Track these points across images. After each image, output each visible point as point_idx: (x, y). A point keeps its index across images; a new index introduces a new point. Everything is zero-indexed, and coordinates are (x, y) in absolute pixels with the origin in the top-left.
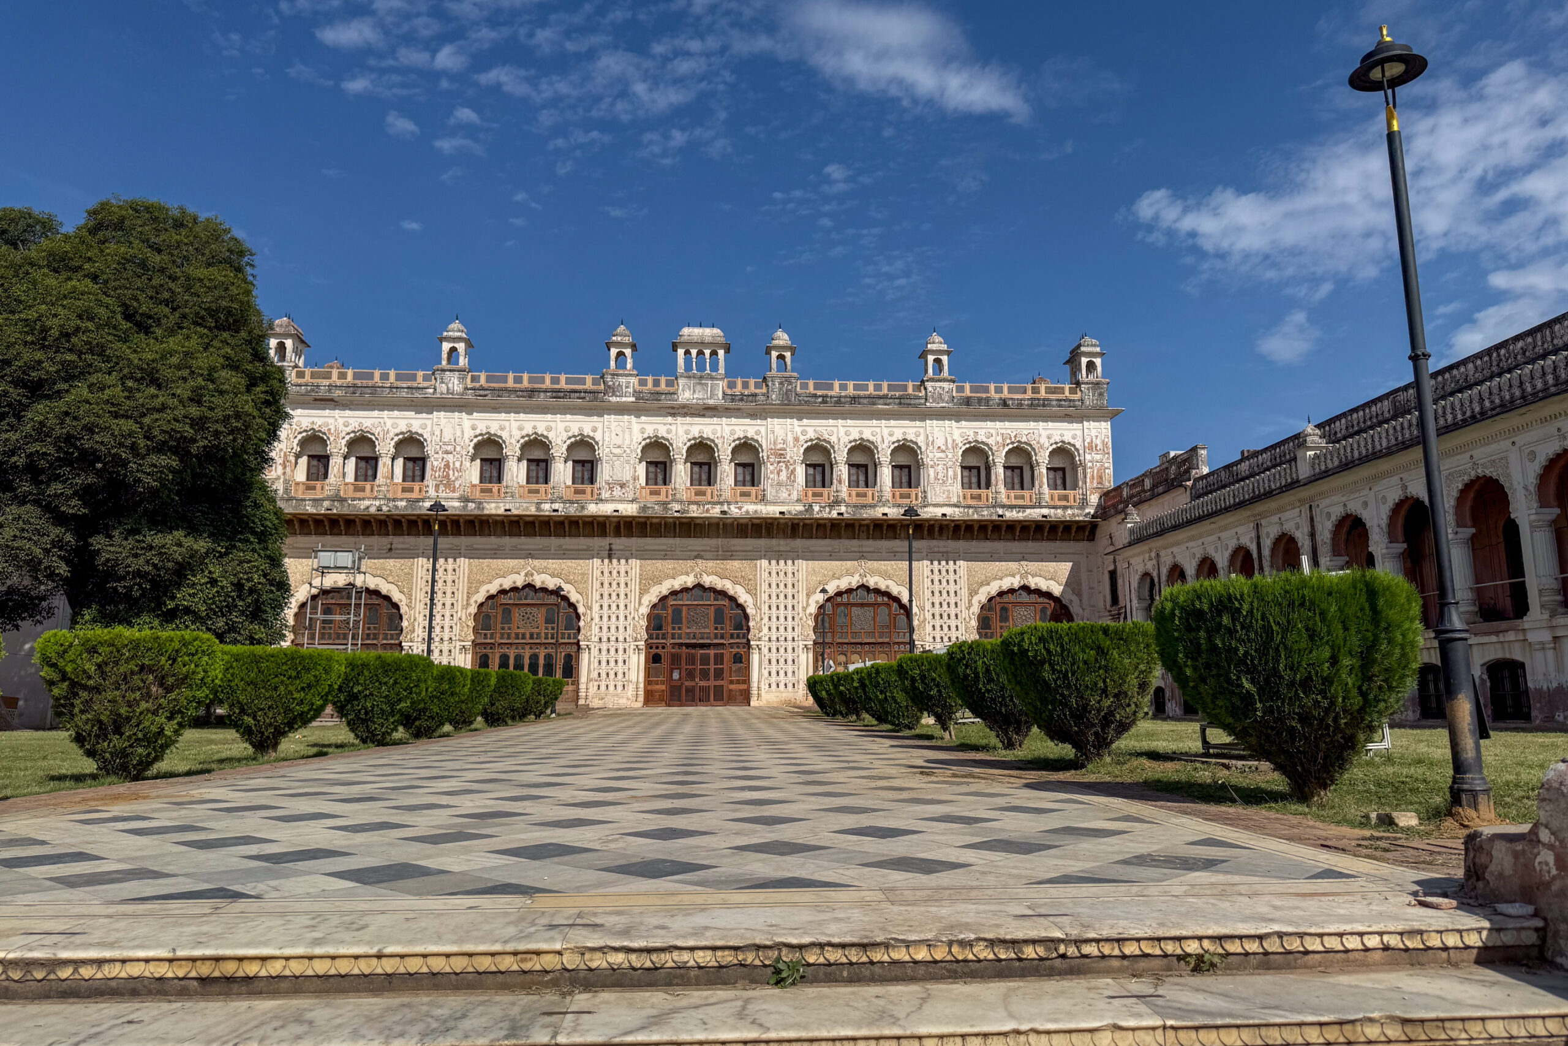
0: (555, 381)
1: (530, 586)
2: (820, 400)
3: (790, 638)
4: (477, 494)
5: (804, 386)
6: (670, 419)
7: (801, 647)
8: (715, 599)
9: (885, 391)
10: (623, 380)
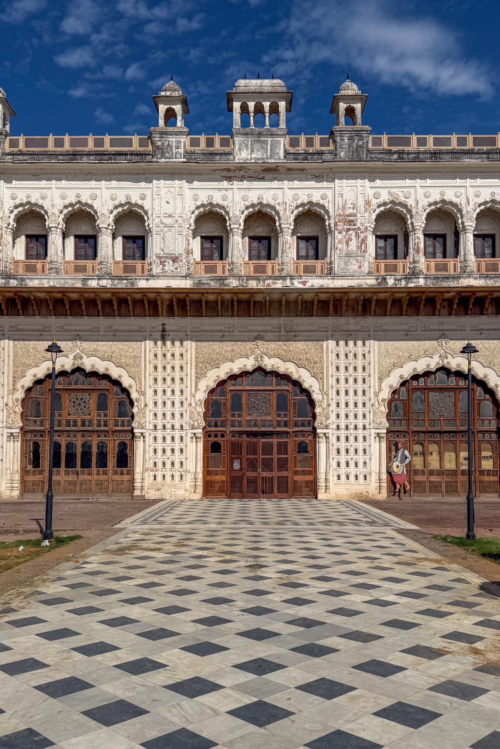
0: (99, 143)
1: (79, 370)
2: (395, 156)
3: (360, 426)
4: (21, 270)
5: (377, 142)
6: (225, 184)
7: (373, 435)
8: (277, 385)
9: (470, 145)
10: (173, 140)
